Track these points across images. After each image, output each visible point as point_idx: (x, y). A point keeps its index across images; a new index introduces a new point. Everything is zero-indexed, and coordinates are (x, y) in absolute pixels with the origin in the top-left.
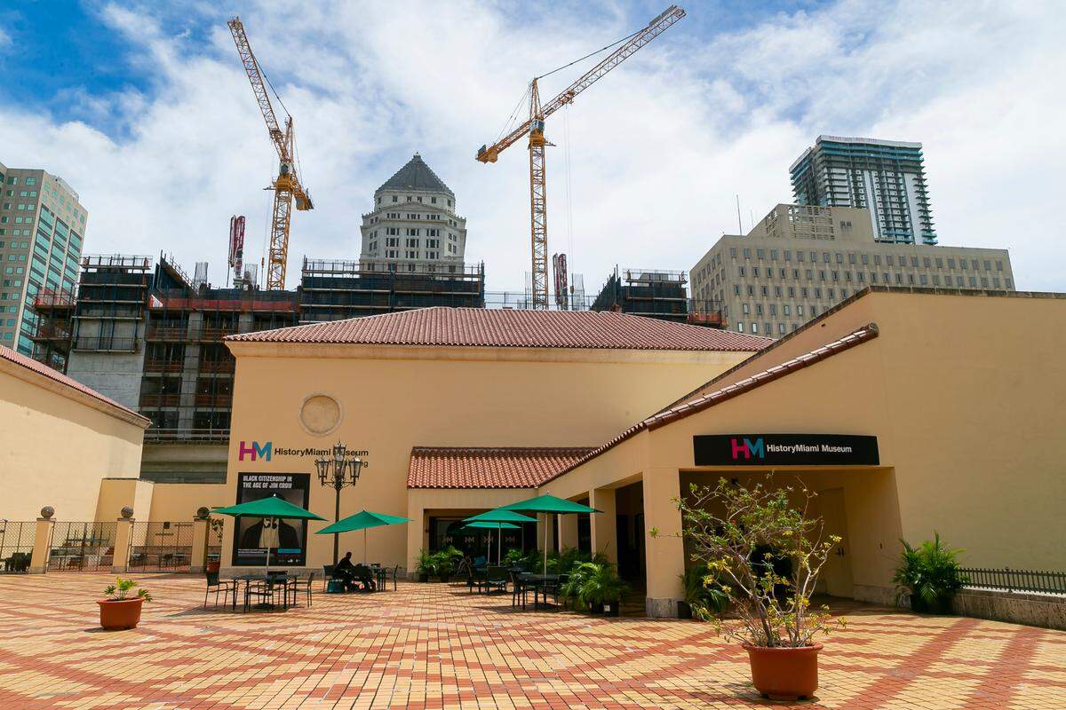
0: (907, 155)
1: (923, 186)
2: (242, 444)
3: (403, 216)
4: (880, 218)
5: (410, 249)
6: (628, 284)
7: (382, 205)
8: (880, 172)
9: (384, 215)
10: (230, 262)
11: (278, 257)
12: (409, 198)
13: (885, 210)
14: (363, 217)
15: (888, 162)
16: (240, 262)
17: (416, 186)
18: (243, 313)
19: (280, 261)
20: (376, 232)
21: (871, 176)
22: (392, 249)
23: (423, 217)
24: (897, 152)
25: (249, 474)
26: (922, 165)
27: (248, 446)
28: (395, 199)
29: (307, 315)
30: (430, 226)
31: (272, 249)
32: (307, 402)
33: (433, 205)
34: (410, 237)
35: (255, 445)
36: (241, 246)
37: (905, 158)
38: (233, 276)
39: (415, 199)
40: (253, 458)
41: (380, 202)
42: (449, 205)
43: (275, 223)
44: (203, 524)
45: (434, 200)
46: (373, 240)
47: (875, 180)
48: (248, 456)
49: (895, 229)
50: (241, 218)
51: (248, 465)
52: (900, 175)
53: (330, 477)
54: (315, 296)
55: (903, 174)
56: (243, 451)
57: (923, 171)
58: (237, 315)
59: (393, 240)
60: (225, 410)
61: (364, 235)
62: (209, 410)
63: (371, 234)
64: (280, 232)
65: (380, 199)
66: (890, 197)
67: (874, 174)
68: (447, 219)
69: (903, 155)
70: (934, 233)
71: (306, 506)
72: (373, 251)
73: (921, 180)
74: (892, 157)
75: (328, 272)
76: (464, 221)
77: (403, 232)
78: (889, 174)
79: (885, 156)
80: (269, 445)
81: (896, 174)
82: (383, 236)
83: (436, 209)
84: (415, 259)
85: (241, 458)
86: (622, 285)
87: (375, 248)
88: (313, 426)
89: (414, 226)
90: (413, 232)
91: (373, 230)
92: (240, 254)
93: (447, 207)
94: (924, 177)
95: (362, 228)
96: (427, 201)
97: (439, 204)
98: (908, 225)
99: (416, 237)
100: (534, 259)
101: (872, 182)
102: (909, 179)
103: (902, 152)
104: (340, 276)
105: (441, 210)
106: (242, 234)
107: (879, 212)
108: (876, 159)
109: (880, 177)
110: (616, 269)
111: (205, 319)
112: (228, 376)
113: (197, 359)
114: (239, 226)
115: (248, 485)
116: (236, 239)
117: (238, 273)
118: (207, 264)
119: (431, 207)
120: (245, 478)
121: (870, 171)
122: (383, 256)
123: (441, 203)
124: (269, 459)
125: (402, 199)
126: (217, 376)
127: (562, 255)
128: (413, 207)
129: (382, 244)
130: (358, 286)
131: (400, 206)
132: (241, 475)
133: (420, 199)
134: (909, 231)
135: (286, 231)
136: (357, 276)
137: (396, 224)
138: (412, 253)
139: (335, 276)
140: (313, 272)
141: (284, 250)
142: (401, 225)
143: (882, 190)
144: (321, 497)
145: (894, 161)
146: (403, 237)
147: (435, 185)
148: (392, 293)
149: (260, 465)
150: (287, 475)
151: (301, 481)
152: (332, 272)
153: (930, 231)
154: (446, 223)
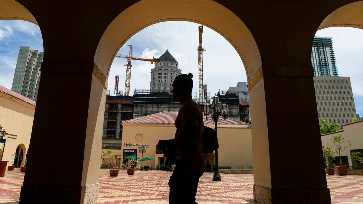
0: (327, 41)
1: (332, 51)
2: (124, 143)
3: (163, 69)
4: (318, 62)
5: (165, 79)
6: (222, 95)
7: (157, 66)
8: (317, 47)
9: (157, 69)
10: (115, 88)
11: (127, 85)
12: (165, 64)
13: (319, 59)
14: (151, 70)
15: (320, 44)
16: (118, 88)
17: (167, 60)
18: (119, 104)
19: (128, 86)
20: (155, 74)
21: (314, 48)
22: (160, 79)
23: (169, 69)
24: (323, 40)
25: (125, 149)
26: (332, 44)
27: (125, 144)
28: (161, 64)
29: (136, 104)
30: (171, 72)
31: (126, 83)
32: (137, 135)
33: (172, 66)
34: (165, 76)
35: (127, 143)
36: (118, 84)
37: (326, 42)
38: (116, 92)
39: (166, 64)
40: (126, 146)
41: (156, 65)
42: (176, 65)
43: (127, 75)
44: (116, 159)
45: (172, 64)
46: (155, 76)
47: (316, 50)
48: (125, 146)
49: (323, 66)
50: (118, 76)
51: (125, 148)
52: (324, 48)
53: (141, 151)
54: (138, 99)
55: (325, 47)
56: (124, 145)
57: (332, 46)
58: (118, 104)
59: (160, 77)
60: (115, 129)
61: (151, 75)
62: (111, 129)
63: (154, 75)
64: (128, 78)
65: (156, 64)
66: (321, 55)
67: (315, 48)
68: (176, 70)
69: (325, 41)
70: (336, 67)
71: (136, 156)
72: (154, 80)
73: (332, 49)
74: (321, 42)
75: (141, 93)
76: (181, 70)
77: (163, 74)
78: (321, 48)
79: (319, 42)
80: (129, 144)
81: (323, 48)
82: (157, 75)
83: (173, 67)
84: (166, 82)
85: (124, 146)
86: (221, 95)
87: (155, 79)
88: (138, 140)
89: (166, 72)
90: (166, 74)
91: (154, 73)
92: (118, 86)
93: (176, 66)
94: (333, 48)
95: (151, 73)
96: (170, 65)
97: (173, 66)
98: (327, 64)
99: (166, 76)
100: (199, 85)
101: (315, 50)
102: (328, 49)
103: (325, 40)
104: (144, 94)
105: (174, 68)
106: (118, 80)
107: (317, 60)
108: (317, 43)
109: (318, 49)
110: (219, 90)
111: (109, 106)
112: (115, 120)
113: (107, 116)
114: (117, 78)
115: (125, 152)
116: (116, 82)
117: (117, 91)
118: (110, 91)
119: (171, 67)
120: (125, 150)
121: (314, 47)
122: (157, 81)
123: (174, 65)
124: (129, 146)
125: (163, 64)
126: (113, 120)
127: (206, 85)
128: (166, 66)
129: (157, 78)
130: (149, 96)
131: (162, 66)
132: (124, 150)
133: (168, 64)
134: (328, 66)
135: (130, 77)
136: (149, 94)
137: (161, 72)
138: (166, 80)
139: (143, 94)
140: (137, 92)
141: (129, 83)
142: (162, 72)
143: (318, 53)
144: (139, 154)
145: (323, 43)
146: (163, 76)
147: (173, 60)
148: (158, 98)
149: (128, 148)
150: (133, 150)
151: (136, 151)
152: (142, 93)
153: (335, 66)
154: (175, 71)
